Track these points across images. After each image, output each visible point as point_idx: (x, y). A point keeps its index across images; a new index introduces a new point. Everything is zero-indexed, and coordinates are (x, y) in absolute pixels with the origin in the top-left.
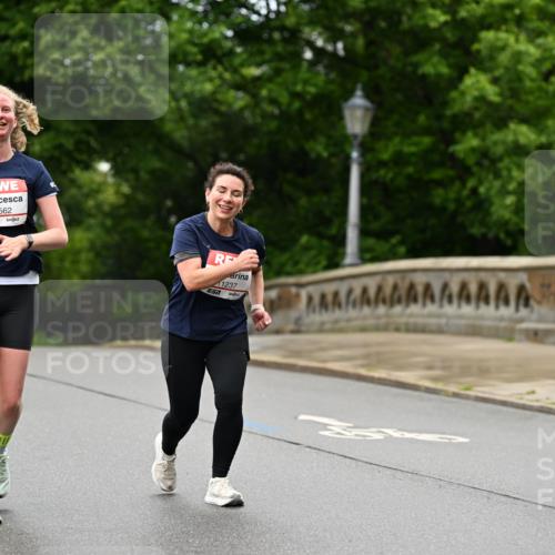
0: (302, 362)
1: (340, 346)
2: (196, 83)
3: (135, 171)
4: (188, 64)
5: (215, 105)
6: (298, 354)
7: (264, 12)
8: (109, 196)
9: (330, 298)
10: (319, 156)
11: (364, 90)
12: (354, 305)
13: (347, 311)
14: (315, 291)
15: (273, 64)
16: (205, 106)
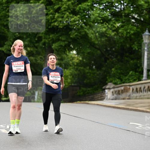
0: (130, 108)
1: (141, 103)
2: (101, 28)
3: (83, 53)
4: (98, 23)
5: (106, 35)
6: (129, 105)
7: (120, 8)
8: (76, 61)
9: (139, 89)
10: (135, 49)
11: (148, 30)
12: (146, 92)
13: (143, 93)
14: (134, 87)
15: (122, 24)
16: (103, 35)
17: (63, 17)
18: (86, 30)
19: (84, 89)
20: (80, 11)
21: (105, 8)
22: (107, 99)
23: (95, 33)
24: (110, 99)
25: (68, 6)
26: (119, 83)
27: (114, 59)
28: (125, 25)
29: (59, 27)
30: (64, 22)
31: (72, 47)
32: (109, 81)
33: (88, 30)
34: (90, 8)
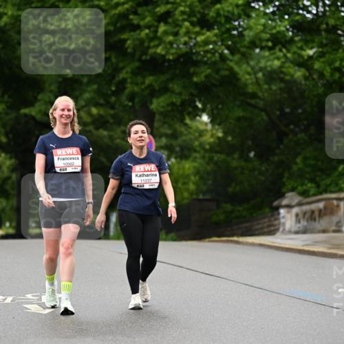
0: (340, 252)
2: (268, 60)
4: (262, 48)
5: (282, 76)
6: (338, 246)
7: (314, 12)
8: (208, 139)
15: (320, 50)
16: (274, 76)
17: (176, 34)
18: (232, 64)
19: (228, 207)
20: (219, 19)
21: (277, 12)
22: (283, 232)
23: (255, 73)
24: (290, 232)
25: (190, 6)
26: (312, 192)
27: (302, 136)
28: (327, 52)
29: (167, 57)
30: (181, 46)
31: (200, 106)
32: (290, 187)
33: (237, 63)
34: (242, 13)
